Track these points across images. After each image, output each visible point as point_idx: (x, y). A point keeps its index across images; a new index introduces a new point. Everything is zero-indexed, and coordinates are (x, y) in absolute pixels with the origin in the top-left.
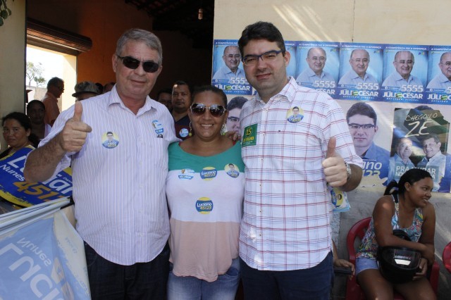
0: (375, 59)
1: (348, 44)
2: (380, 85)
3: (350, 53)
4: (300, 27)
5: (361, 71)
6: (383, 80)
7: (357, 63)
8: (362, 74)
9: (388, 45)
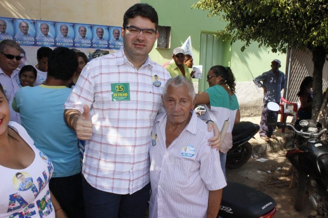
0: (51, 28)
1: (39, 21)
2: (55, 40)
3: (40, 25)
4: (13, 12)
5: (45, 33)
6: (56, 38)
7: (43, 30)
8: (46, 35)
9: (57, 22)
